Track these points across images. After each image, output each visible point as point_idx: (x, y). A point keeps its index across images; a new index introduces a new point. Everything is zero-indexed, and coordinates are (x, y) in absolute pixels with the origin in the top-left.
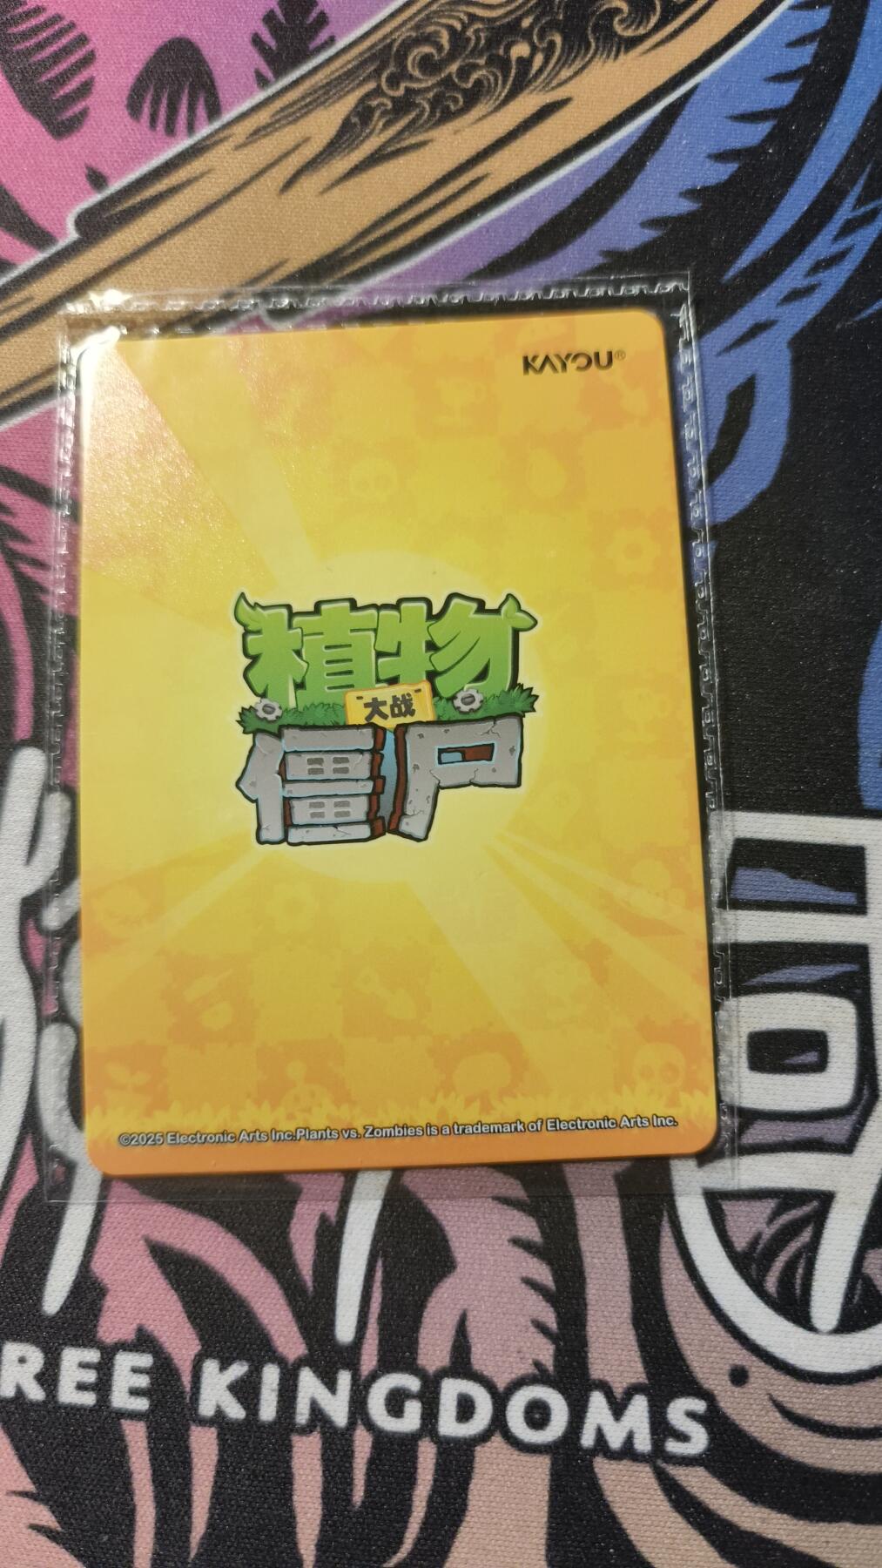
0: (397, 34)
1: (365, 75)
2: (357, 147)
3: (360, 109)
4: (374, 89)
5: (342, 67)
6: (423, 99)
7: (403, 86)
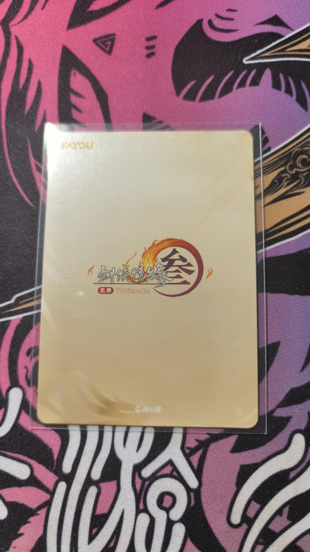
0: (294, 149)
1: (281, 164)
2: (276, 192)
3: (278, 177)
4: (284, 170)
5: (272, 160)
6: (302, 176)
7: (295, 169)
